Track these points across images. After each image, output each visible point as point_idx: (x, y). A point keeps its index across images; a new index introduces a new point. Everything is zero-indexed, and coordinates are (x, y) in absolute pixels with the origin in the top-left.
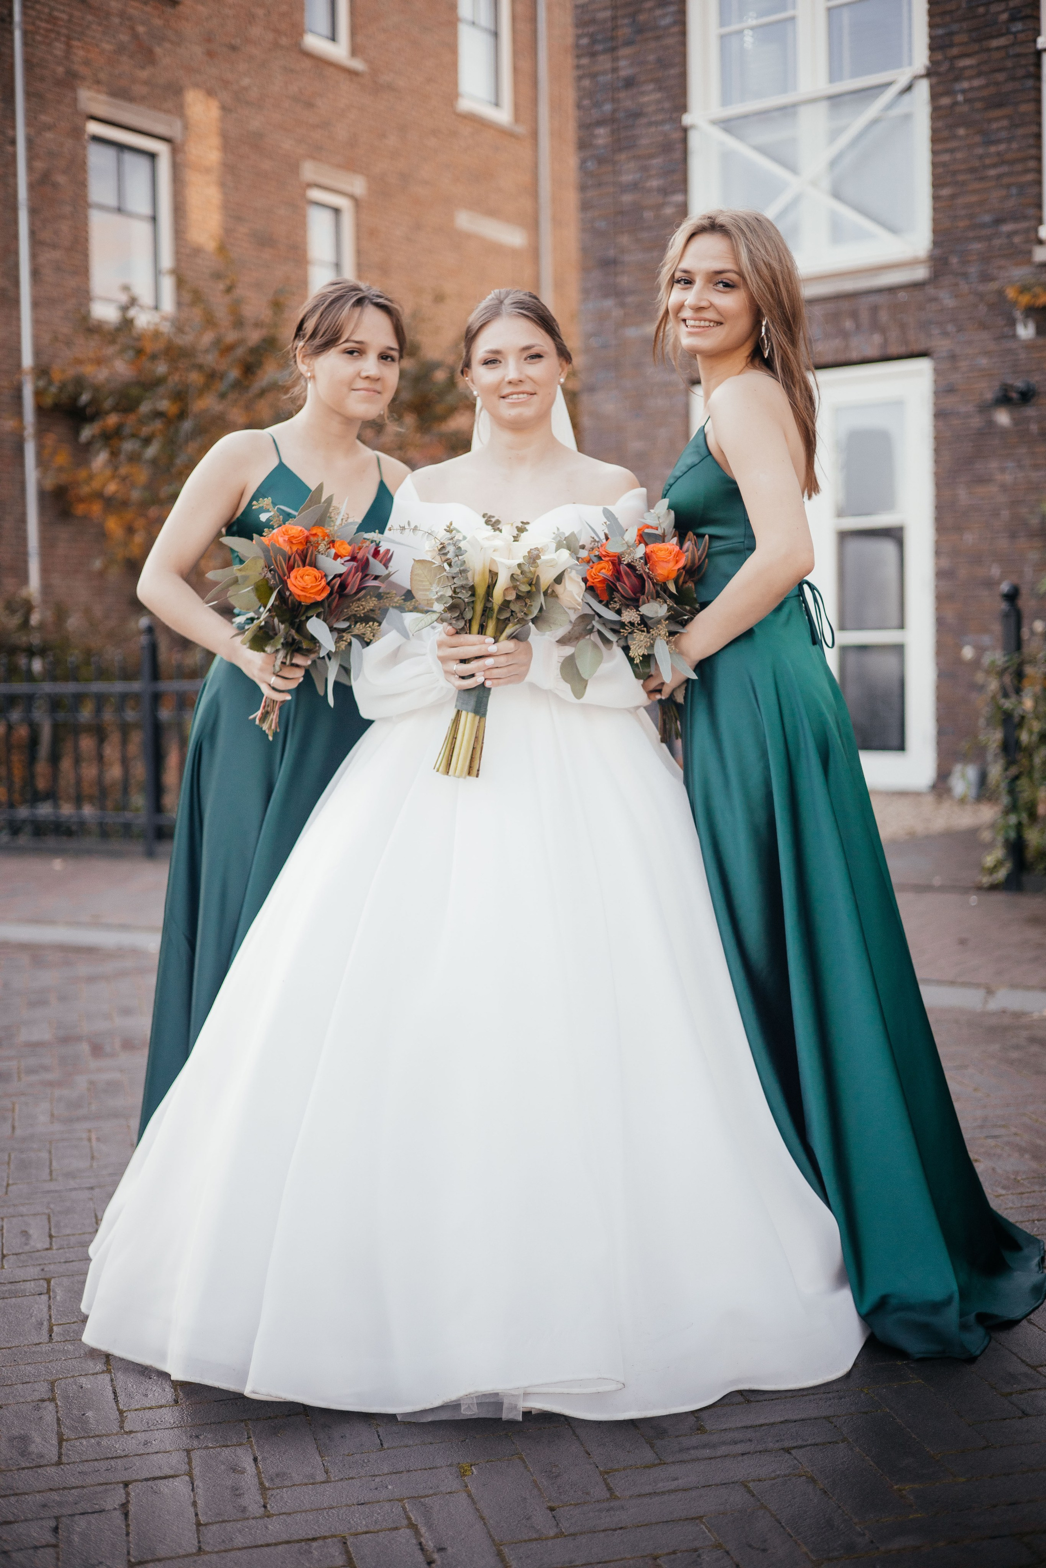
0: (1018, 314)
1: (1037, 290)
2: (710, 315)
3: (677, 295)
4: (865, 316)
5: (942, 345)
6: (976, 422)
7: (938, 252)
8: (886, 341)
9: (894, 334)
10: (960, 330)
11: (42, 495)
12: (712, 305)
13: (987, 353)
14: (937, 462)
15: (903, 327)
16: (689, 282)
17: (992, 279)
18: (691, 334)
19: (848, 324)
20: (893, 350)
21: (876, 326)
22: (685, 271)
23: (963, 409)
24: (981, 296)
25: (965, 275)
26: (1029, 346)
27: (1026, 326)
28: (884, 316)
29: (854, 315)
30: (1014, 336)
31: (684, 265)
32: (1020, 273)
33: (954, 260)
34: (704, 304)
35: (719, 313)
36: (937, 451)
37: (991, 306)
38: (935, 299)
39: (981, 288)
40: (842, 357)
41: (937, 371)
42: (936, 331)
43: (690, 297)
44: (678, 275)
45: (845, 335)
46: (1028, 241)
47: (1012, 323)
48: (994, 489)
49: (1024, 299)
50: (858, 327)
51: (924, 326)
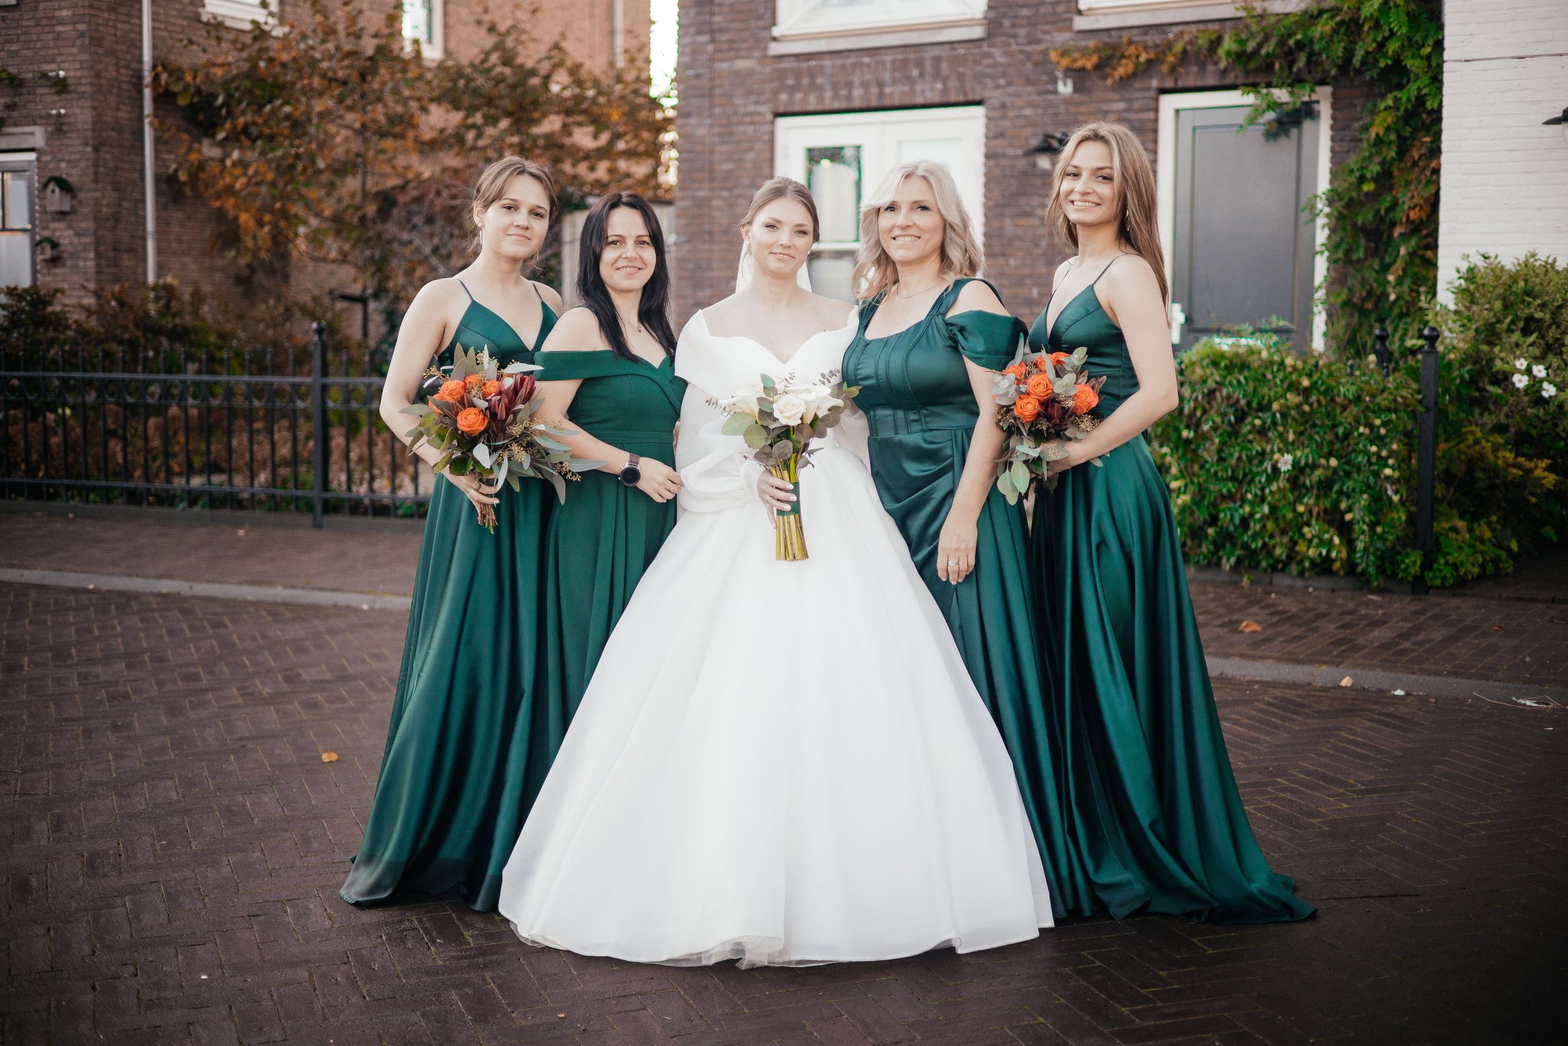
0: (1059, 74)
1: (1076, 55)
2: (1094, 198)
3: (1066, 185)
4: (928, 67)
5: (995, 96)
6: (1022, 163)
7: (991, 15)
8: (946, 87)
9: (953, 84)
10: (1010, 84)
11: (158, 179)
12: (1094, 192)
13: (1031, 105)
14: (987, 196)
15: (961, 77)
16: (1076, 175)
17: (1038, 42)
18: (1078, 210)
19: (915, 73)
20: (952, 98)
21: (937, 75)
22: (1075, 167)
23: (1010, 152)
24: (1028, 56)
25: (1015, 36)
26: (1066, 101)
27: (1065, 84)
28: (945, 67)
29: (919, 64)
30: (1055, 92)
31: (1074, 162)
32: (1061, 38)
33: (1006, 23)
34: (1089, 190)
35: (1100, 197)
36: (987, 185)
37: (1037, 64)
38: (990, 55)
39: (1028, 48)
40: (907, 101)
41: (989, 118)
42: (988, 81)
43: (1079, 185)
44: (1071, 170)
45: (912, 81)
46: (1068, 11)
47: (1054, 81)
48: (1034, 221)
49: (1065, 62)
50: (922, 75)
51: (979, 77)
